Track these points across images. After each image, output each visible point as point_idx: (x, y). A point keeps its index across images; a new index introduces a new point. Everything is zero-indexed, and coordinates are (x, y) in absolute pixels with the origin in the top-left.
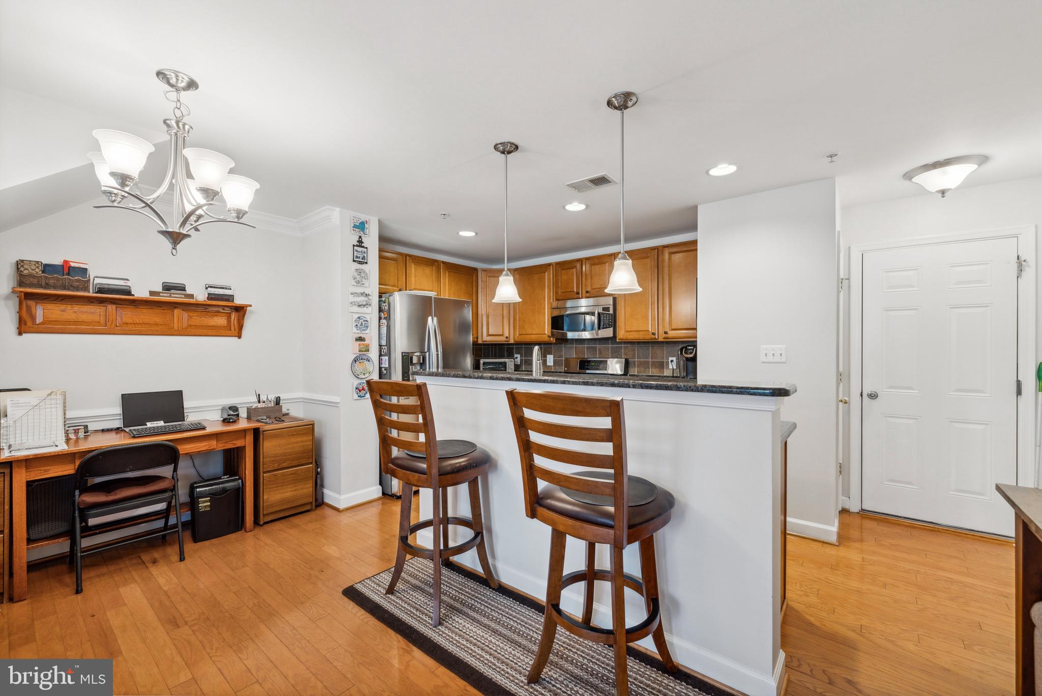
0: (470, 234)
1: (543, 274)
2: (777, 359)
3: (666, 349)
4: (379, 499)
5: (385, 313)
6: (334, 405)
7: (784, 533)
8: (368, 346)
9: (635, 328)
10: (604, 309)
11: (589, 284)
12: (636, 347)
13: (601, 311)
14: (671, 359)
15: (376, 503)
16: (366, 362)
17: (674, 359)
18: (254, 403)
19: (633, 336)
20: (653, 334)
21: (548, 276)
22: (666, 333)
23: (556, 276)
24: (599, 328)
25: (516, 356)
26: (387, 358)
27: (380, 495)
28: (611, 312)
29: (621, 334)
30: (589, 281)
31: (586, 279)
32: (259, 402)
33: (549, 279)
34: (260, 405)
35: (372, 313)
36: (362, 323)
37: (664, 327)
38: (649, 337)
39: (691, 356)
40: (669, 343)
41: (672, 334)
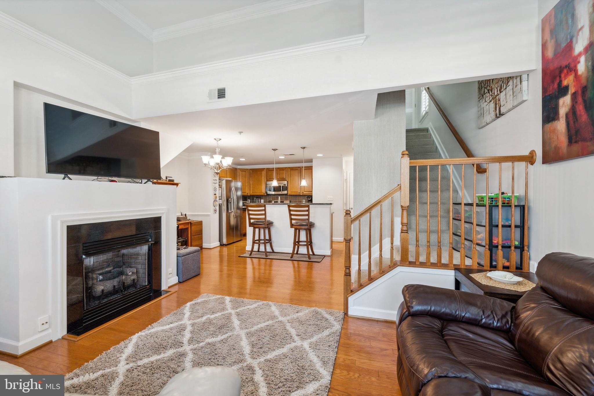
0: (244, 159)
1: (261, 172)
2: (331, 200)
3: (302, 197)
4: (219, 246)
5: (220, 186)
6: (208, 215)
7: (332, 242)
8: (217, 196)
9: (293, 191)
10: (284, 185)
11: (279, 176)
12: (293, 197)
13: (283, 185)
14: (303, 200)
15: (218, 247)
16: (216, 202)
17: (304, 200)
18: (180, 216)
19: (293, 194)
20: (299, 193)
21: (264, 173)
22: (303, 193)
23: (267, 172)
24: (282, 191)
25: (248, 200)
26: (221, 200)
27: (219, 245)
28: (286, 186)
29: (289, 193)
30: (279, 175)
31: (277, 175)
32: (181, 215)
33: (264, 174)
34: (182, 216)
35: (217, 186)
36: (215, 190)
37: (302, 191)
38: (298, 194)
39: (310, 199)
40: (304, 196)
41: (305, 193)
